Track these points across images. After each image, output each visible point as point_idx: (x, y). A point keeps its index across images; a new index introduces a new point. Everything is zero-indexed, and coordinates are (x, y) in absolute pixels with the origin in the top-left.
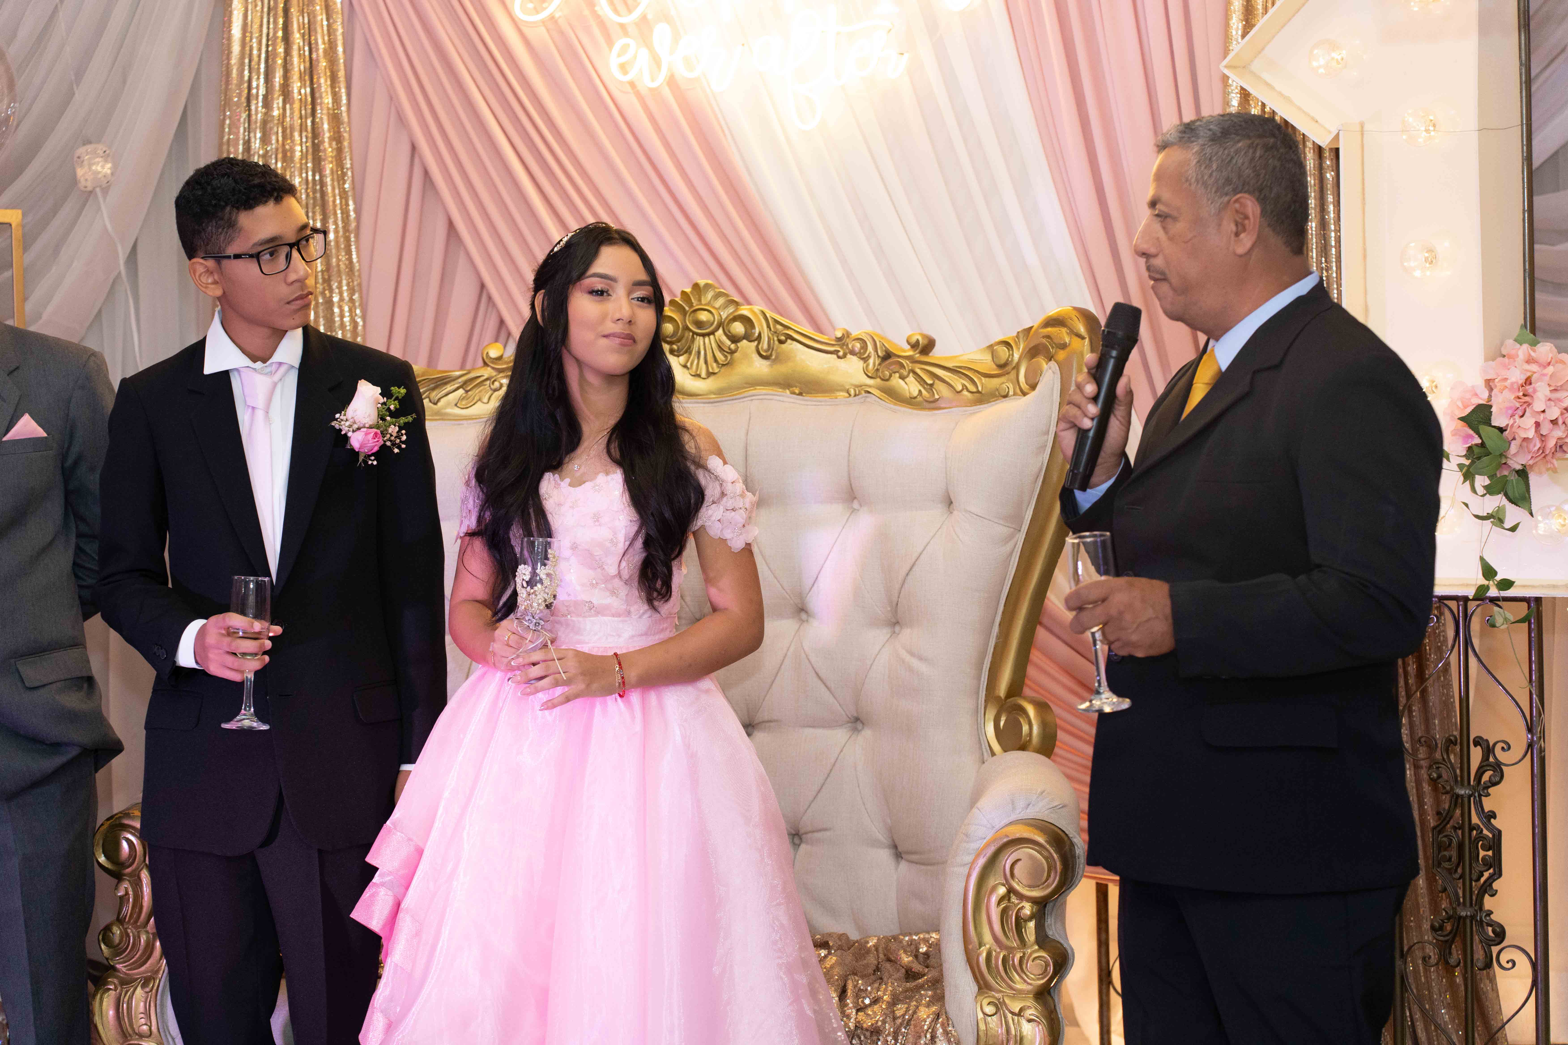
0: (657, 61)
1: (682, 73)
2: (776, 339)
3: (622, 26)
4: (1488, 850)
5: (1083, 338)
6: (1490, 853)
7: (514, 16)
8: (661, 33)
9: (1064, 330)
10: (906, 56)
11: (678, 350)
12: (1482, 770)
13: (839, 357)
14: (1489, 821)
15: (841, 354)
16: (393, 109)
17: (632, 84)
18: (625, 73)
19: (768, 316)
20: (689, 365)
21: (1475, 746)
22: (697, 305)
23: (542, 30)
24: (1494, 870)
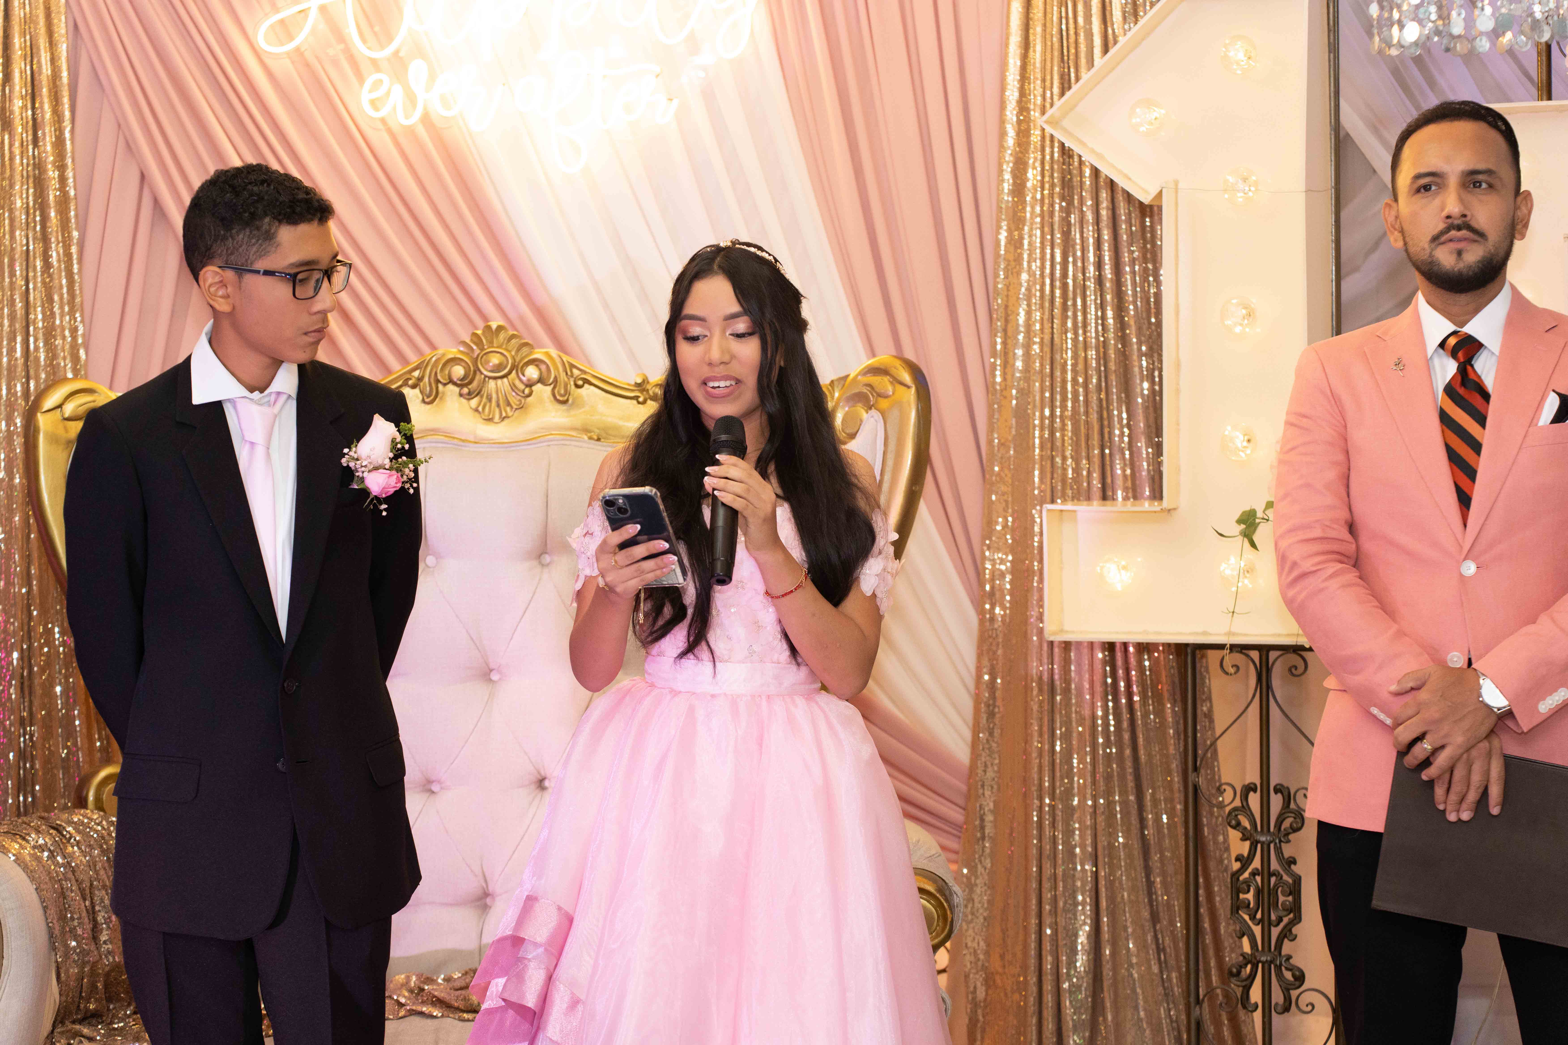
0: (411, 99)
1: (438, 111)
2: (572, 383)
3: (374, 62)
4: (1289, 895)
5: (909, 387)
6: (1290, 898)
7: (256, 46)
8: (417, 70)
9: (886, 379)
10: (676, 102)
11: (469, 394)
12: (1283, 817)
13: (639, 403)
14: (1290, 867)
15: (641, 399)
16: (121, 138)
17: (383, 121)
18: (376, 109)
19: (565, 360)
20: (480, 409)
21: (1276, 793)
22: (489, 347)
23: (288, 62)
24: (1295, 915)
